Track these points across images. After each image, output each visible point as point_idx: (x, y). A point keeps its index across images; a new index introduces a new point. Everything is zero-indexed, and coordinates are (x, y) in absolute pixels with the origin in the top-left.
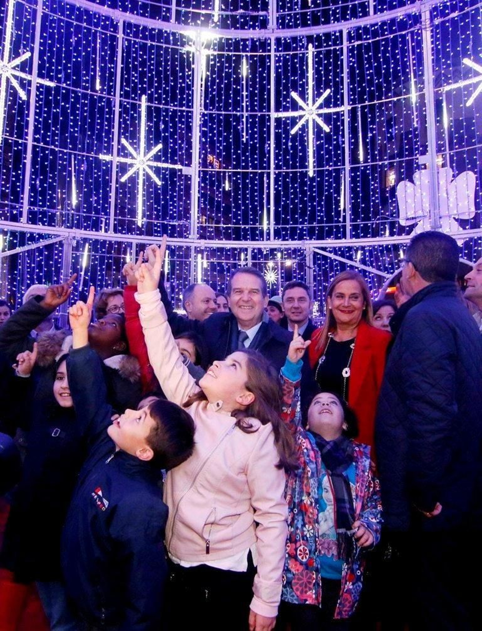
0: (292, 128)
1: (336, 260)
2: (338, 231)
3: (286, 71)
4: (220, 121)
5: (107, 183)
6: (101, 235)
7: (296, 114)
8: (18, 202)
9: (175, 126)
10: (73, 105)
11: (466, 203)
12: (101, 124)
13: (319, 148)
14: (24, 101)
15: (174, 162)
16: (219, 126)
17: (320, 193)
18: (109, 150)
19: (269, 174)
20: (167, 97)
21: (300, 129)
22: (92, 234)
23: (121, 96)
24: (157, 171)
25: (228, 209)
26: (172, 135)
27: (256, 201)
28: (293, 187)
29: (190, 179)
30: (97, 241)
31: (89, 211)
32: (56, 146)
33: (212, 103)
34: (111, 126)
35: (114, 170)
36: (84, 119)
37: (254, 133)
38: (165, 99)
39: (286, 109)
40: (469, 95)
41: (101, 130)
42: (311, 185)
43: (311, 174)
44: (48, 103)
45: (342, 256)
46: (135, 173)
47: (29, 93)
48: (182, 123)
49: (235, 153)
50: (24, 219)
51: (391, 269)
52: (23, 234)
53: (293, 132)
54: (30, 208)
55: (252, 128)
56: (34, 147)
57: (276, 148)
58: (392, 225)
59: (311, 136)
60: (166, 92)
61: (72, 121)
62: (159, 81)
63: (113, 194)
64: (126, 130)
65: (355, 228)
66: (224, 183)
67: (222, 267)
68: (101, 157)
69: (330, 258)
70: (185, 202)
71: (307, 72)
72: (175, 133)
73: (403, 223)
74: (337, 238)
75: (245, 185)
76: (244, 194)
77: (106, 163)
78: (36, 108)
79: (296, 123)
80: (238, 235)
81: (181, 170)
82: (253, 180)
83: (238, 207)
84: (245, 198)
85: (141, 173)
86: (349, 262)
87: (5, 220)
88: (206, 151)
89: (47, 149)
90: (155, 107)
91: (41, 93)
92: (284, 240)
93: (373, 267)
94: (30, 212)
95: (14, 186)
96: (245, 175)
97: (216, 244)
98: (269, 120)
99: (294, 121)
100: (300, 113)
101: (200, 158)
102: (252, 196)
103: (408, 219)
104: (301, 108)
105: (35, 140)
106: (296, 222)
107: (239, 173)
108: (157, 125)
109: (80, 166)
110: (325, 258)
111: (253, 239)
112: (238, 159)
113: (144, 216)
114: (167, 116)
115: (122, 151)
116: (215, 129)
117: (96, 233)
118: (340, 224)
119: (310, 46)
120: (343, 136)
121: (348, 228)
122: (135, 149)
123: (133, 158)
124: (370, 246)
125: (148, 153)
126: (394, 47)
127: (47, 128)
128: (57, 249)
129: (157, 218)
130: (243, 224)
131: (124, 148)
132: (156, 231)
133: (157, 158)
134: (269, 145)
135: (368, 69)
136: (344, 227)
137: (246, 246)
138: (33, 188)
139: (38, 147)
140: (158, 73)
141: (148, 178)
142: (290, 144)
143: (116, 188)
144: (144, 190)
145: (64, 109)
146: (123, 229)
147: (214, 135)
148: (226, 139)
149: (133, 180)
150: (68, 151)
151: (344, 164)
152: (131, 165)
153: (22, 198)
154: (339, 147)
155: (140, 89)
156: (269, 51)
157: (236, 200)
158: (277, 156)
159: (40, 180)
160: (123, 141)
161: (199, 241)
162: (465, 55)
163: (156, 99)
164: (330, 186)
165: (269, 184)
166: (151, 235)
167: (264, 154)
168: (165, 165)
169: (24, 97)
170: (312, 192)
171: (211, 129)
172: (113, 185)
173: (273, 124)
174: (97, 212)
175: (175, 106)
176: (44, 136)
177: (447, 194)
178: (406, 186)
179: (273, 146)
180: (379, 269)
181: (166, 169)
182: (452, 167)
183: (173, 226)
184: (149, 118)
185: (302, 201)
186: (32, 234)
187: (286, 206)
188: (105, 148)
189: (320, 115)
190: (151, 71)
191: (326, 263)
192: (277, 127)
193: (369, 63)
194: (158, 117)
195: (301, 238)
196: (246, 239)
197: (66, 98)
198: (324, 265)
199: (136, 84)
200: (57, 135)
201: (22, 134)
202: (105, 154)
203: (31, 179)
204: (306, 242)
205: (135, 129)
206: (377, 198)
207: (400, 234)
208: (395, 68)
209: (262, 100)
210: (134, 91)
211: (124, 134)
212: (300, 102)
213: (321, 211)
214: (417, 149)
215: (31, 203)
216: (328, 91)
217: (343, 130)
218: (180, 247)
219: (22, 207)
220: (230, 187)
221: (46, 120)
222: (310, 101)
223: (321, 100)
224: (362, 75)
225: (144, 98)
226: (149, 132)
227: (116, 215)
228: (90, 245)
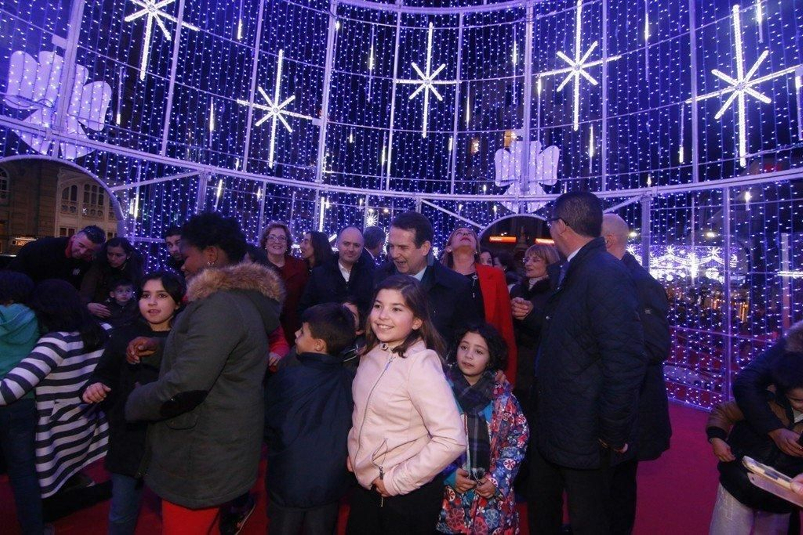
0: (411, 94)
1: (440, 211)
2: (444, 187)
3: (408, 44)
4: (348, 81)
5: (243, 126)
6: (234, 173)
7: (415, 82)
8: (158, 136)
9: (307, 81)
10: (215, 50)
11: (550, 172)
12: (241, 72)
13: (432, 115)
14: (168, 42)
15: (305, 113)
16: (347, 85)
17: (431, 152)
18: (246, 97)
19: (388, 132)
20: (302, 53)
21: (417, 96)
22: (226, 171)
23: (260, 48)
24: (290, 119)
25: (350, 159)
26: (305, 88)
27: (376, 154)
28: (408, 146)
29: (318, 130)
30: (230, 178)
31: (225, 150)
32: (197, 87)
33: (343, 64)
34: (250, 74)
35: (251, 115)
36: (224, 65)
37: (377, 95)
38: (300, 55)
39: (406, 77)
40: (559, 83)
41: (240, 77)
42: (424, 144)
43: (424, 135)
44: (191, 46)
45: (446, 208)
46: (269, 119)
47: (173, 35)
48: (315, 79)
49: (360, 111)
50: (163, 152)
51: (485, 222)
52: (161, 166)
53: (411, 97)
54: (169, 143)
55: (376, 90)
56: (176, 86)
57: (395, 110)
58: (490, 185)
59: (426, 103)
60: (301, 49)
61: (213, 65)
62: (296, 39)
63: (248, 137)
64: (263, 79)
65: (458, 185)
66: (349, 136)
67: (342, 210)
68: (239, 101)
69: (436, 209)
70: (313, 150)
71: (427, 47)
72: (307, 87)
73: (498, 184)
74: (442, 192)
75: (367, 139)
76: (366, 148)
77: (243, 108)
78: (180, 49)
79: (415, 90)
80: (358, 183)
81: (310, 121)
82: (374, 136)
83: (359, 158)
84: (366, 151)
85: (275, 120)
86: (451, 214)
87: (144, 151)
88: (335, 106)
89: (188, 89)
90: (291, 62)
91: (185, 36)
92: (397, 190)
93: (471, 219)
94: (169, 146)
95: (155, 121)
96: (367, 131)
97: (338, 189)
98: (391, 85)
99: (413, 88)
100: (419, 82)
101: (329, 111)
102: (373, 151)
103: (502, 181)
104: (420, 78)
105: (177, 79)
106: (408, 176)
107: (362, 129)
108: (291, 78)
109: (218, 108)
110: (431, 208)
111: (371, 187)
112: (362, 117)
113: (274, 159)
114: (301, 70)
115: (259, 98)
116: (343, 87)
117: (230, 171)
118: (446, 181)
119: (431, 24)
120: (454, 106)
121: (453, 185)
122: (270, 98)
123: (268, 105)
124: (470, 202)
125: (282, 102)
126: (502, 35)
127: (189, 69)
128: (193, 182)
129: (287, 162)
130: (363, 174)
131: (260, 96)
132: (285, 174)
133: (289, 108)
134: (390, 108)
135: (478, 51)
136: (449, 184)
137: (364, 193)
138: (173, 124)
139: (180, 86)
140: (296, 31)
141: (280, 125)
142: (408, 108)
143: (251, 131)
144: (276, 136)
145: (206, 53)
146: (255, 169)
147: (342, 93)
148: (353, 97)
149: (267, 125)
150: (208, 93)
151: (453, 130)
152: (266, 112)
153: (162, 133)
154: (449, 115)
155: (279, 43)
156: (396, 24)
157: (358, 152)
158: (396, 117)
159: (181, 117)
160: (260, 89)
161: (323, 185)
162: (559, 49)
163: (292, 54)
164: (439, 148)
165: (388, 140)
166: (281, 177)
167: (385, 114)
168: (297, 115)
169: (169, 38)
170: (424, 151)
171: (340, 87)
172: (249, 128)
173: (394, 89)
174: (233, 151)
175: (309, 62)
176: (186, 77)
177: (536, 163)
178: (503, 153)
179: (393, 108)
180: (475, 220)
181: (298, 119)
182: (541, 141)
183: (301, 170)
184: (285, 71)
185: (415, 158)
186: (170, 166)
187: (401, 161)
188: (243, 94)
189: (435, 86)
190: (289, 28)
191: (432, 213)
192: (397, 92)
193: (480, 45)
194: (293, 70)
195: (412, 190)
196: (365, 187)
197: (209, 43)
198: (430, 215)
199: (274, 38)
200: (198, 77)
201: (165, 72)
202: (242, 99)
203: (172, 116)
204: (417, 194)
205: (271, 79)
206: (478, 162)
207: (495, 193)
208: (501, 53)
209: (386, 67)
210: (273, 44)
211: (261, 82)
212: (419, 72)
213: (430, 168)
214: (514, 123)
215: (170, 138)
216: (443, 66)
217: (454, 101)
218: (307, 190)
219: (161, 141)
220: (354, 140)
221: (188, 61)
222: (428, 72)
223: (436, 73)
224: (473, 55)
225: (281, 52)
226: (283, 84)
227: (249, 155)
228: (224, 181)
